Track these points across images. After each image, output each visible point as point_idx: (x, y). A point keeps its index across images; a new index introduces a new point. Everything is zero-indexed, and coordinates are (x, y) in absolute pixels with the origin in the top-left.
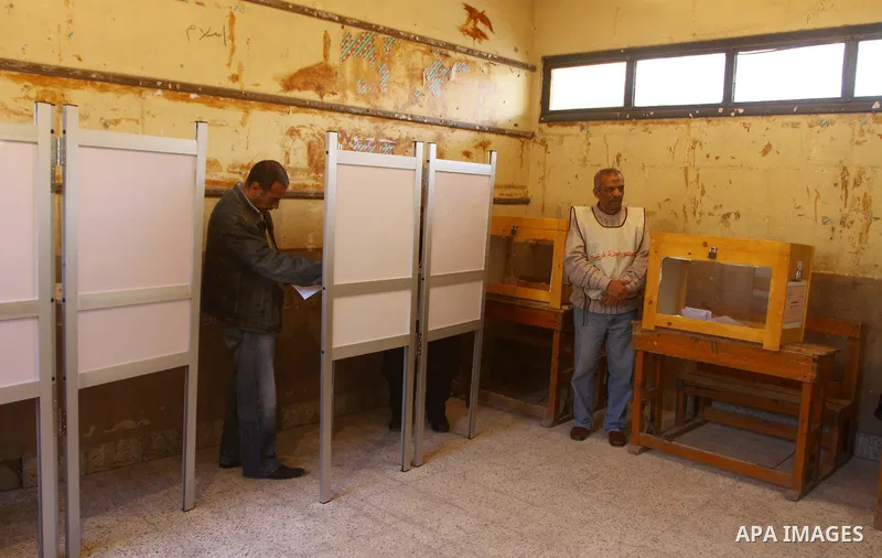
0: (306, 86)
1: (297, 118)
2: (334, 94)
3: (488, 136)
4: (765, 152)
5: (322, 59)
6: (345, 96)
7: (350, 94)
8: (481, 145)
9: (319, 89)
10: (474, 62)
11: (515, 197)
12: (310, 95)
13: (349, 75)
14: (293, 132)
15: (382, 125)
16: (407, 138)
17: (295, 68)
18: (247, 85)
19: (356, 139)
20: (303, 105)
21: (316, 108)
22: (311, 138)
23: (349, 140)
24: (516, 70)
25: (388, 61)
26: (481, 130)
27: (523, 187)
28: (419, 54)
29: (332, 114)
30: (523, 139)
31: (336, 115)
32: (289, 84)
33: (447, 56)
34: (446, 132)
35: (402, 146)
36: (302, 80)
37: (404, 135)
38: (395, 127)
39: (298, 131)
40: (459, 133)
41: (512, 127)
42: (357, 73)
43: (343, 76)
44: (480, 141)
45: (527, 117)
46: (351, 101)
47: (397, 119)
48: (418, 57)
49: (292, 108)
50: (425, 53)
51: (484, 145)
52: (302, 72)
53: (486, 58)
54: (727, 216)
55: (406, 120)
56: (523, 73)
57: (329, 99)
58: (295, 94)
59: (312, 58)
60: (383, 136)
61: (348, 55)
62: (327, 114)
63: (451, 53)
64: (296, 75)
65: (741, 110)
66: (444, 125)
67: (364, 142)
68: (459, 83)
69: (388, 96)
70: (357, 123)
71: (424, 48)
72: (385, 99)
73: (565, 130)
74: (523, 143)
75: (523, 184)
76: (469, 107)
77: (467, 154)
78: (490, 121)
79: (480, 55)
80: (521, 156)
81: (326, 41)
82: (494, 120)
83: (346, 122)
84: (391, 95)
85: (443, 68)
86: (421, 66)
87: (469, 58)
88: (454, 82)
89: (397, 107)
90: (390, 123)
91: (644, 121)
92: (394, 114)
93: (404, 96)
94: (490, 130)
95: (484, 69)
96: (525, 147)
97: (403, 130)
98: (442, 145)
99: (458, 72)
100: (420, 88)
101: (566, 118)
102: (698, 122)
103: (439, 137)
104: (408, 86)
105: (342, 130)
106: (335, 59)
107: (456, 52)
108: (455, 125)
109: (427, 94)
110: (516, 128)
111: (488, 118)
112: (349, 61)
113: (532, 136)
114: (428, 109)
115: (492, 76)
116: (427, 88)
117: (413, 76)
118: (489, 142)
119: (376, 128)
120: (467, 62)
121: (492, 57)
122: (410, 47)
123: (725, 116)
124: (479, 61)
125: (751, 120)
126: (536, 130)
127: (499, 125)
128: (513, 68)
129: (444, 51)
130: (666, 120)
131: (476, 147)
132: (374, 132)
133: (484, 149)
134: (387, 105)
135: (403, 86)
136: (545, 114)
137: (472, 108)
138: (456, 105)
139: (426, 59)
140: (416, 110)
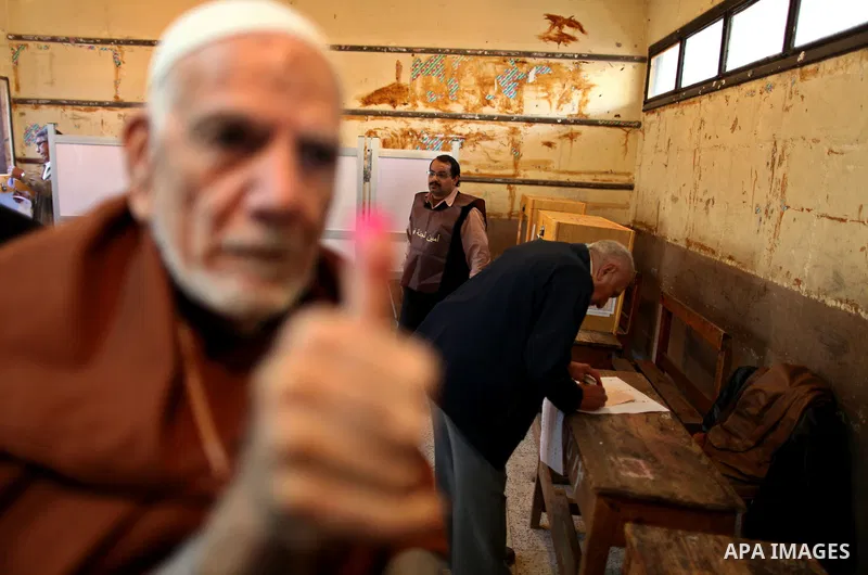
0: (381, 101)
1: (372, 124)
2: (405, 104)
3: (576, 128)
4: (733, 129)
5: (394, 80)
6: (416, 105)
7: (419, 103)
8: (566, 136)
9: (393, 103)
10: (559, 64)
11: (614, 182)
12: (386, 107)
13: (419, 90)
14: (371, 134)
15: (451, 125)
16: (478, 134)
17: (372, 89)
19: (425, 136)
20: (376, 114)
21: (389, 115)
22: (385, 137)
23: (419, 137)
24: (618, 65)
25: (459, 75)
26: (564, 122)
27: (628, 174)
28: (490, 66)
29: (404, 119)
30: (627, 129)
31: (408, 120)
32: (367, 101)
33: (524, 62)
34: (521, 126)
35: (473, 139)
36: (377, 98)
37: (475, 131)
38: (466, 125)
39: (375, 133)
40: (537, 127)
41: (611, 118)
42: (426, 87)
43: (413, 91)
44: (566, 132)
45: (630, 107)
46: (421, 108)
47: (464, 119)
48: (490, 68)
49: (370, 117)
50: (497, 63)
51: (571, 137)
52: (377, 92)
53: (573, 58)
54: (708, 202)
55: (474, 119)
56: (629, 66)
57: (400, 108)
58: (373, 107)
59: (388, 80)
60: (452, 132)
61: (418, 75)
62: (399, 119)
63: (528, 59)
64: (372, 94)
65: (724, 81)
66: (518, 120)
67: (433, 138)
68: (538, 83)
69: (457, 101)
70: (426, 123)
71: (496, 59)
72: (455, 104)
73: (652, 117)
74: (628, 132)
75: (627, 171)
76: (551, 103)
77: (549, 144)
78: (580, 113)
79: (564, 56)
80: (625, 144)
81: (399, 67)
82: (584, 113)
83: (416, 124)
84: (461, 100)
85: (518, 73)
86: (493, 75)
87: (552, 61)
88: (532, 84)
89: (466, 109)
90: (460, 123)
91: (682, 102)
92: (460, 115)
93: (475, 100)
94: (576, 122)
95: (572, 68)
96: (631, 136)
97: (474, 127)
98: (517, 138)
99: (537, 75)
100: (492, 92)
101: (652, 105)
102: (705, 99)
103: (514, 131)
104: (478, 92)
105: (412, 131)
106: (405, 80)
107: (535, 57)
108: (530, 121)
109: (500, 97)
110: (616, 119)
111: (576, 112)
112: (419, 80)
113: (639, 125)
114: (501, 109)
115: (583, 74)
116: (499, 92)
117: (484, 83)
118: (578, 134)
119: (445, 127)
120: (549, 65)
121: (580, 57)
122: (482, 60)
123: (717, 90)
124: (565, 62)
125: (730, 92)
126: (641, 120)
127: (592, 117)
128: (614, 63)
129: (521, 59)
130: (692, 100)
131: (560, 138)
132: (444, 130)
133: (571, 139)
134: (457, 109)
135: (473, 92)
136: (646, 102)
137: (555, 104)
138: (535, 103)
139: (499, 68)
140: (487, 111)
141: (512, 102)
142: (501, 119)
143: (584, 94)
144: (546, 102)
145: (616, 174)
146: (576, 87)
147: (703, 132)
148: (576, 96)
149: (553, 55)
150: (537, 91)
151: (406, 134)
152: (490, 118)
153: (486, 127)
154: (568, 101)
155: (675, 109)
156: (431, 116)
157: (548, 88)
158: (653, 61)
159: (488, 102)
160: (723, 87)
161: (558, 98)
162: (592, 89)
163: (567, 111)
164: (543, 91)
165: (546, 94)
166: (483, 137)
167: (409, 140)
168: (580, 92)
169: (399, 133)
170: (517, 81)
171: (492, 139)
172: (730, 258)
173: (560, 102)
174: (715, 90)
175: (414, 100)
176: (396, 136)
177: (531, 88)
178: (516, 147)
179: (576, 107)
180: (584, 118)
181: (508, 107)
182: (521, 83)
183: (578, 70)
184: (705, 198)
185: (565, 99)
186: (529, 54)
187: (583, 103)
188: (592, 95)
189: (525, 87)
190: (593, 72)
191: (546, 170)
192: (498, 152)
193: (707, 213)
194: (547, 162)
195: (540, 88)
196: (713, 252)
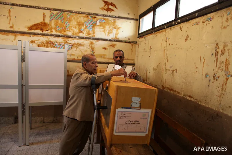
0: (37, 29)
1: (33, 38)
2: (47, 31)
3: (114, 43)
4: (186, 40)
5: (42, 21)
6: (52, 31)
7: (53, 30)
8: (111, 45)
9: (42, 30)
10: (108, 19)
11: (128, 63)
12: (39, 31)
13: (53, 25)
14: (32, 42)
15: (67, 40)
16: (78, 44)
17: (33, 24)
18: (16, 29)
19: (56, 44)
20: (35, 34)
21: (40, 35)
22: (39, 44)
23: (53, 44)
24: (129, 21)
25: (70, 20)
26: (110, 40)
27: (133, 60)
29: (47, 36)
30: (132, 44)
31: (49, 37)
32: (31, 28)
33: (95, 17)
34: (94, 41)
35: (76, 46)
36: (35, 27)
37: (76, 43)
38: (73, 40)
39: (34, 42)
40: (100, 42)
41: (127, 40)
42: (56, 24)
43: (51, 25)
44: (111, 44)
45: (133, 36)
46: (54, 32)
47: (72, 38)
48: (82, 19)
49: (32, 35)
50: (85, 17)
51: (113, 46)
52: (35, 25)
53: (113, 17)
54: (173, 71)
55: (76, 38)
56: (132, 21)
57: (45, 32)
58: (33, 31)
59: (39, 20)
60: (67, 43)
61: (52, 19)
62: (45, 37)
63: (96, 16)
64: (33, 26)
65: (179, 21)
66: (93, 39)
67: (59, 45)
68: (100, 26)
69: (69, 31)
70: (56, 39)
71: (84, 15)
72: (68, 32)
73: (141, 39)
74: (133, 45)
75: (133, 59)
76: (105, 33)
77: (105, 48)
78: (116, 38)
79: (110, 16)
80: (132, 49)
81: (44, 16)
82: (117, 37)
83: (52, 39)
84: (70, 30)
85: (93, 21)
86: (83, 21)
87: (105, 17)
88: (98, 26)
89: (73, 34)
90: (70, 39)
91: (156, 32)
92: (70, 36)
93: (76, 30)
94: (115, 41)
95: (113, 21)
96: (133, 46)
97: (76, 41)
98: (93, 46)
99: (100, 22)
100: (83, 28)
101: (141, 35)
102: (168, 30)
103: (92, 43)
104: (77, 27)
105: (51, 42)
106: (47, 21)
107: (99, 16)
108: (98, 39)
109: (86, 30)
110: (128, 40)
111: (114, 37)
112: (53, 21)
113: (136, 43)
114: (86, 34)
115: (116, 23)
116: (86, 28)
117: (80, 24)
118: (115, 45)
119: (64, 40)
120: (104, 19)
121: (116, 17)
122: (78, 15)
123: (176, 25)
124: (110, 19)
125: (182, 25)
126: (137, 41)
127: (120, 39)
128: (127, 20)
129: (94, 16)
130: (161, 31)
131: (109, 46)
132: (64, 42)
133: (113, 47)
134: (69, 33)
135: (75, 28)
136: (139, 34)
137: (107, 34)
138: (99, 33)
139: (85, 19)
140: (81, 35)
141: (91, 32)
142: (86, 38)
143: (117, 31)
144: (103, 33)
145: (129, 60)
146: (114, 28)
147: (168, 43)
148: (114, 31)
149: (106, 16)
150: (100, 28)
151: (48, 43)
152: (82, 38)
153: (81, 41)
154: (112, 33)
155: (153, 35)
156: (59, 36)
157: (104, 27)
158: (141, 20)
159: (82, 32)
160: (179, 23)
161: (108, 31)
162: (120, 29)
163: (111, 36)
164: (102, 28)
165: (103, 30)
166: (80, 45)
167: (49, 45)
168: (116, 30)
169: (45, 42)
170: (93, 24)
171: (83, 46)
172: (189, 96)
173: (109, 33)
174: (175, 25)
175: (51, 29)
176: (44, 43)
177: (98, 27)
178: (93, 49)
179: (115, 35)
180: (117, 39)
181: (89, 34)
182: (94, 25)
183: (115, 22)
184: (172, 69)
185: (110, 32)
186: (97, 15)
187: (117, 34)
188: (120, 31)
189: (96, 27)
190: (120, 23)
191: (104, 58)
192: (86, 51)
193: (173, 76)
194: (104, 55)
195: (101, 27)
196: (179, 93)
